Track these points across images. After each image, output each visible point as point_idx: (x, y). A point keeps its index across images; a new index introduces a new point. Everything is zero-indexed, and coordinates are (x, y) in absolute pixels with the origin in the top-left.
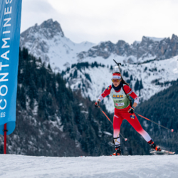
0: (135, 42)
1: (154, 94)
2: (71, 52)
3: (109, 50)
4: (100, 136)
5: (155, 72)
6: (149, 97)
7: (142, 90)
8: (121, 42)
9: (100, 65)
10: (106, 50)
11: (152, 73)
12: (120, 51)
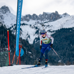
0: (40, 15)
2: (13, 19)
3: (29, 18)
4: (27, 54)
5: (48, 27)
8: (34, 15)
9: (26, 24)
10: (28, 18)
11: (47, 27)
12: (34, 18)
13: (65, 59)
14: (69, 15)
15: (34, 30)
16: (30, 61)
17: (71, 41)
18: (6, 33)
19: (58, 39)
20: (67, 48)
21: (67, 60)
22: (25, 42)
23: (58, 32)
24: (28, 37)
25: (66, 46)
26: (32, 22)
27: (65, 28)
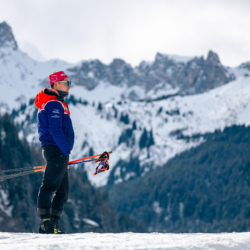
0: (143, 63)
1: (173, 155)
2: (29, 77)
3: (96, 75)
4: (77, 226)
5: (176, 116)
6: (164, 160)
7: (153, 148)
8: (118, 63)
9: (80, 101)
10: (91, 75)
11: (170, 118)
15: (116, 129)
19: (215, 169)
23: (216, 140)
24: (85, 156)
25: (245, 201)
26: (107, 93)
27: (243, 126)
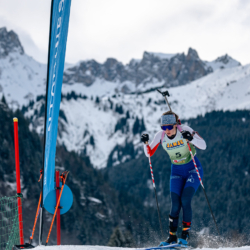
0: (133, 61)
2: (35, 77)
3: (92, 73)
4: (83, 204)
5: (163, 106)
8: (111, 62)
9: (80, 96)
10: (88, 73)
11: (159, 107)
12: (110, 75)
13: (222, 223)
14: (240, 64)
15: (112, 119)
16: (94, 230)
17: (244, 158)
18: (7, 127)
20: (231, 184)
21: (230, 226)
22: (76, 162)
23: (199, 125)
24: (87, 143)
25: (226, 176)
26: (103, 88)
27: (222, 111)
